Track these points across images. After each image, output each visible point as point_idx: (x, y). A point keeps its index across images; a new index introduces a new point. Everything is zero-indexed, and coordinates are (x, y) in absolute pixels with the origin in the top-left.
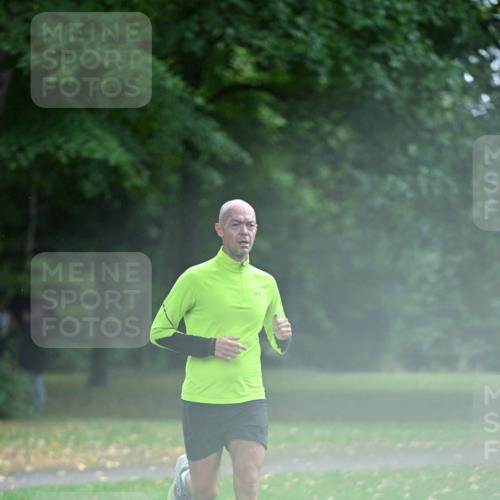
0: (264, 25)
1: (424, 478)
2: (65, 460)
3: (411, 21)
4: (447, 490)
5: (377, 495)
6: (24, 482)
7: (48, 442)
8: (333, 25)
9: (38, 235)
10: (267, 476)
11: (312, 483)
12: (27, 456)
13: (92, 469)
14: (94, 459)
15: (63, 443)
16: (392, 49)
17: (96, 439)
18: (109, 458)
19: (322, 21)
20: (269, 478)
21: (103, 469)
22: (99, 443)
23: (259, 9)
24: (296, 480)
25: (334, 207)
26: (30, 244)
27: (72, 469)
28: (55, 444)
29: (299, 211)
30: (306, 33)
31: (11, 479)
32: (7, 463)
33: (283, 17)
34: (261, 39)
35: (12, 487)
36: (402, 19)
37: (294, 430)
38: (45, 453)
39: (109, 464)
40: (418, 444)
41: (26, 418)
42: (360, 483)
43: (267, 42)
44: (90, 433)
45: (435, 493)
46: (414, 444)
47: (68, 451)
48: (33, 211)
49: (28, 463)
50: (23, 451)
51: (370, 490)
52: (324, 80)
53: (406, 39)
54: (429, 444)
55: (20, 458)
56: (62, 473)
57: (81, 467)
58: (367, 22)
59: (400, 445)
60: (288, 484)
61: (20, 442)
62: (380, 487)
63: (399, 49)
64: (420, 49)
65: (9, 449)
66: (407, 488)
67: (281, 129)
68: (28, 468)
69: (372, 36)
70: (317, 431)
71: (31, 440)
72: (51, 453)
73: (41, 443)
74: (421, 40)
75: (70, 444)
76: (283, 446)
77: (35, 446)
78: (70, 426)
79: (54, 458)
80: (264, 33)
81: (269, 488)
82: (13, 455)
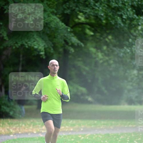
0: (87, 6)
1: (133, 136)
2: (30, 130)
3: (129, 5)
4: (140, 139)
5: (120, 140)
6: (19, 136)
7: (25, 125)
8: (106, 6)
9: (23, 66)
10: (88, 135)
11: (101, 137)
12: (19, 129)
13: (38, 133)
14: (38, 130)
15: (30, 125)
16: (123, 13)
17: (39, 124)
18: (43, 130)
19: (103, 5)
20: (89, 135)
21: (41, 133)
22: (40, 126)
23: (85, 2)
24: (96, 136)
25: (107, 58)
26: (20, 69)
27: (32, 133)
28: (28, 126)
29: (97, 59)
30: (99, 8)
31: (15, 136)
32: (14, 131)
33: (92, 4)
34: (86, 10)
35: (15, 138)
36: (126, 4)
37: (96, 122)
38: (24, 128)
39: (43, 131)
40: (131, 126)
41: (19, 118)
42: (114, 137)
43: (88, 11)
44: (37, 123)
45: (136, 140)
46: (130, 126)
47: (31, 128)
48: (21, 59)
49: (20, 131)
50: (18, 128)
51: (118, 139)
52: (104, 22)
53: (127, 10)
54: (134, 126)
55: (17, 130)
56: (29, 134)
57: (35, 132)
58: (116, 5)
59: (126, 126)
60: (94, 137)
61: (18, 125)
62: (120, 138)
63: (125, 13)
64: (131, 13)
65: (14, 127)
66: (128, 138)
67: (92, 36)
68: (20, 133)
69: (118, 9)
70: (103, 122)
71: (21, 125)
72: (26, 128)
73: (24, 125)
74: (132, 10)
75: (32, 126)
76: (93, 126)
77: (22, 126)
78: (32, 121)
79: (27, 130)
80: (87, 8)
81: (88, 139)
82: (16, 129)
